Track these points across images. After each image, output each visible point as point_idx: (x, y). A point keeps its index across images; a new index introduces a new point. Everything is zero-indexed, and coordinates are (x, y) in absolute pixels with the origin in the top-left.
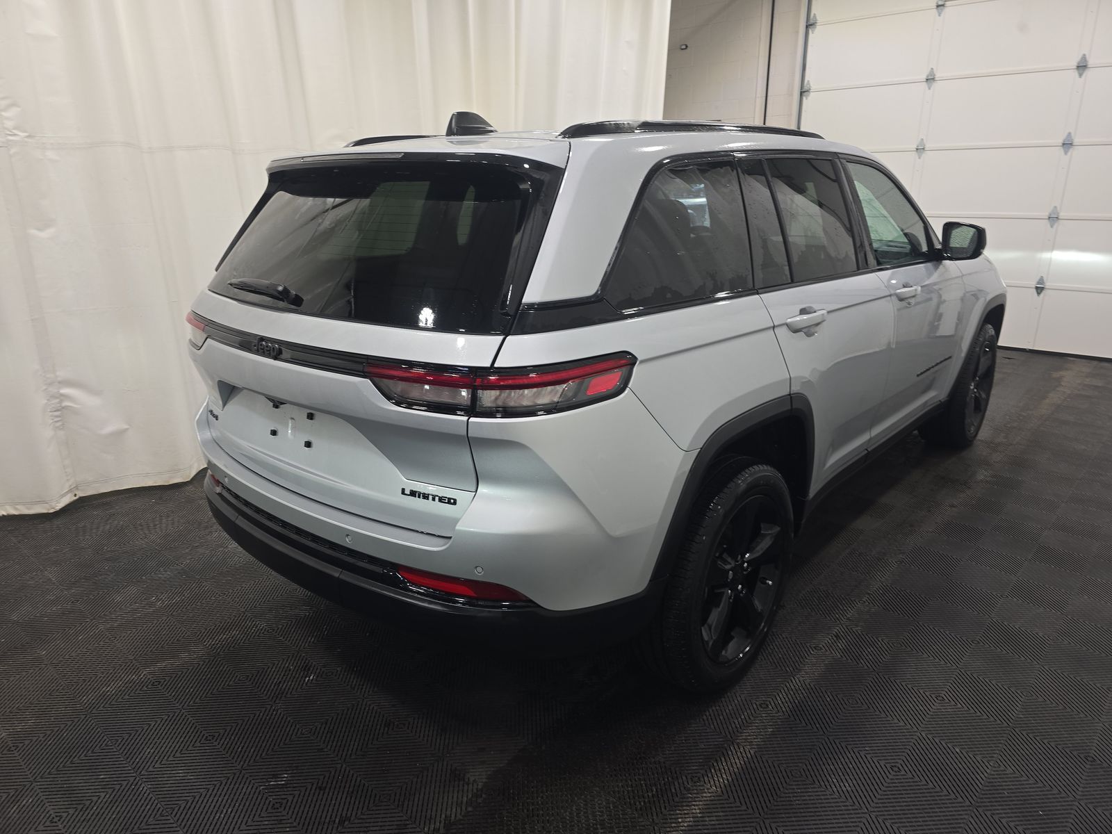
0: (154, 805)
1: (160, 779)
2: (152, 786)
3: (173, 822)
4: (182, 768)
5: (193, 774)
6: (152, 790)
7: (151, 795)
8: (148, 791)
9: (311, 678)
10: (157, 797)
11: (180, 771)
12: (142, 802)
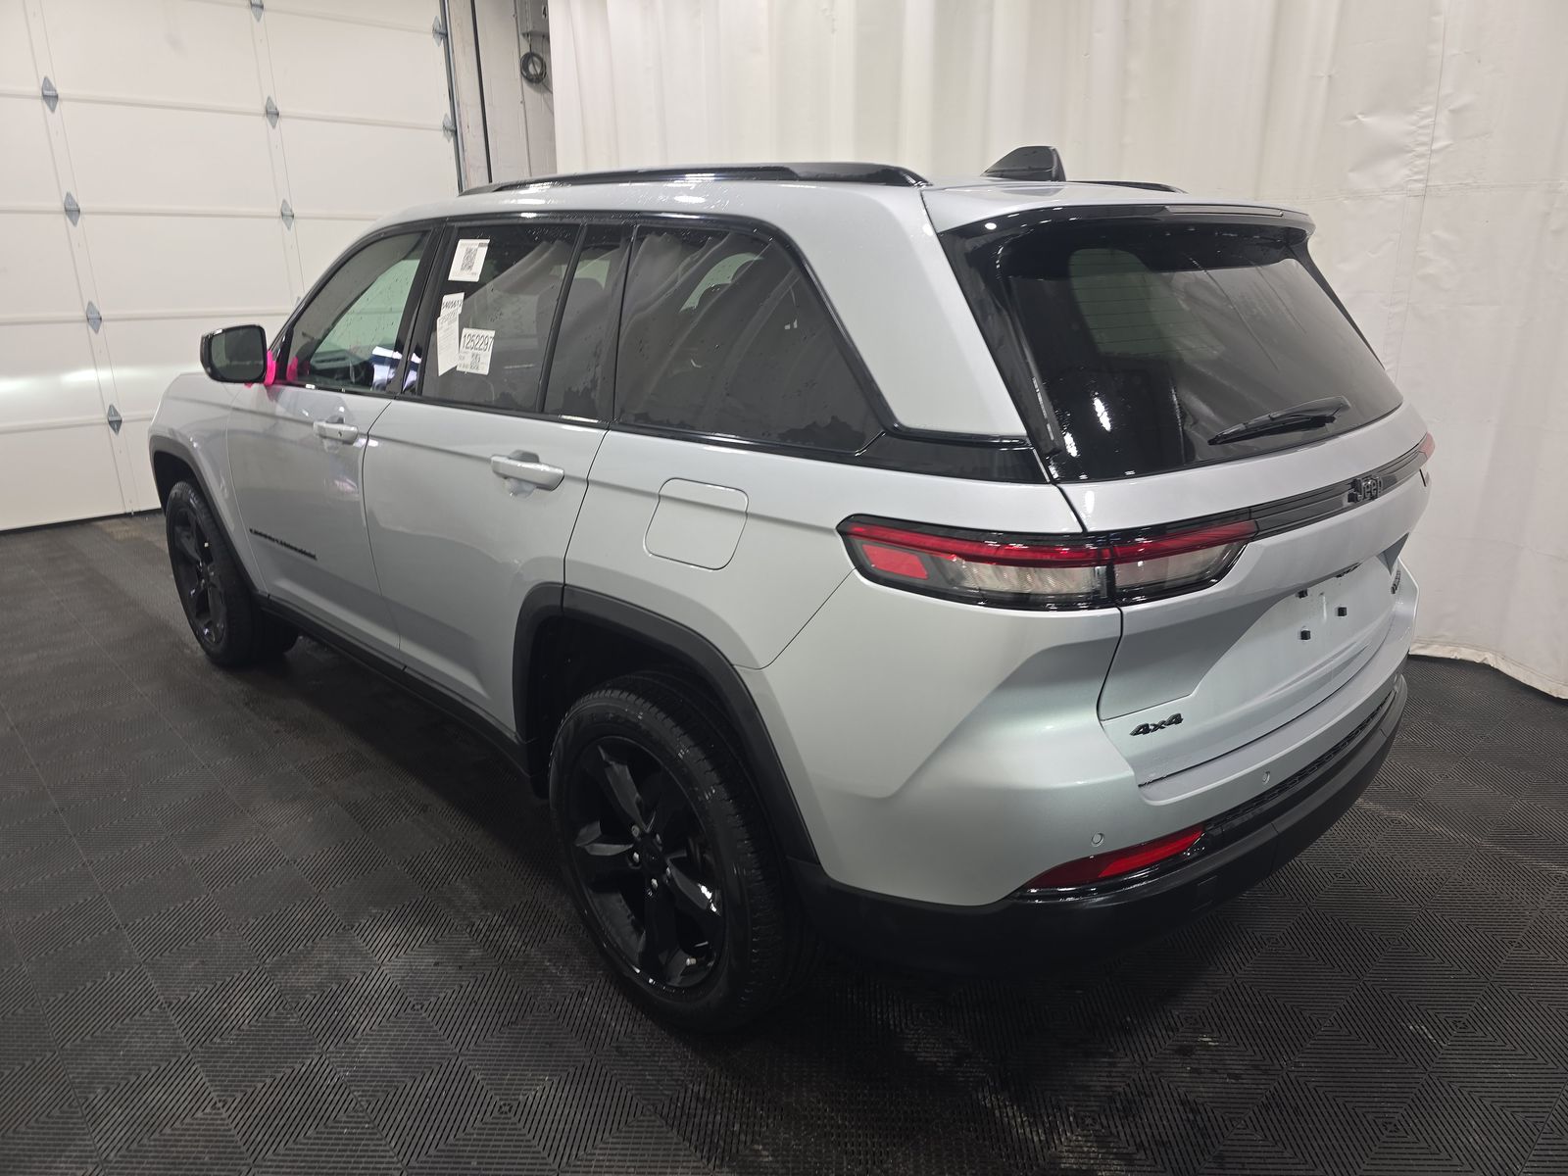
0: (1543, 1147)
1: (1499, 1159)
2: (1517, 1164)
3: (1552, 1116)
4: (1464, 1140)
5: (1467, 1124)
6: (1522, 1161)
7: (1531, 1158)
8: (1528, 1164)
9: (1207, 1039)
10: (1529, 1150)
11: (1471, 1140)
12: (1548, 1164)
